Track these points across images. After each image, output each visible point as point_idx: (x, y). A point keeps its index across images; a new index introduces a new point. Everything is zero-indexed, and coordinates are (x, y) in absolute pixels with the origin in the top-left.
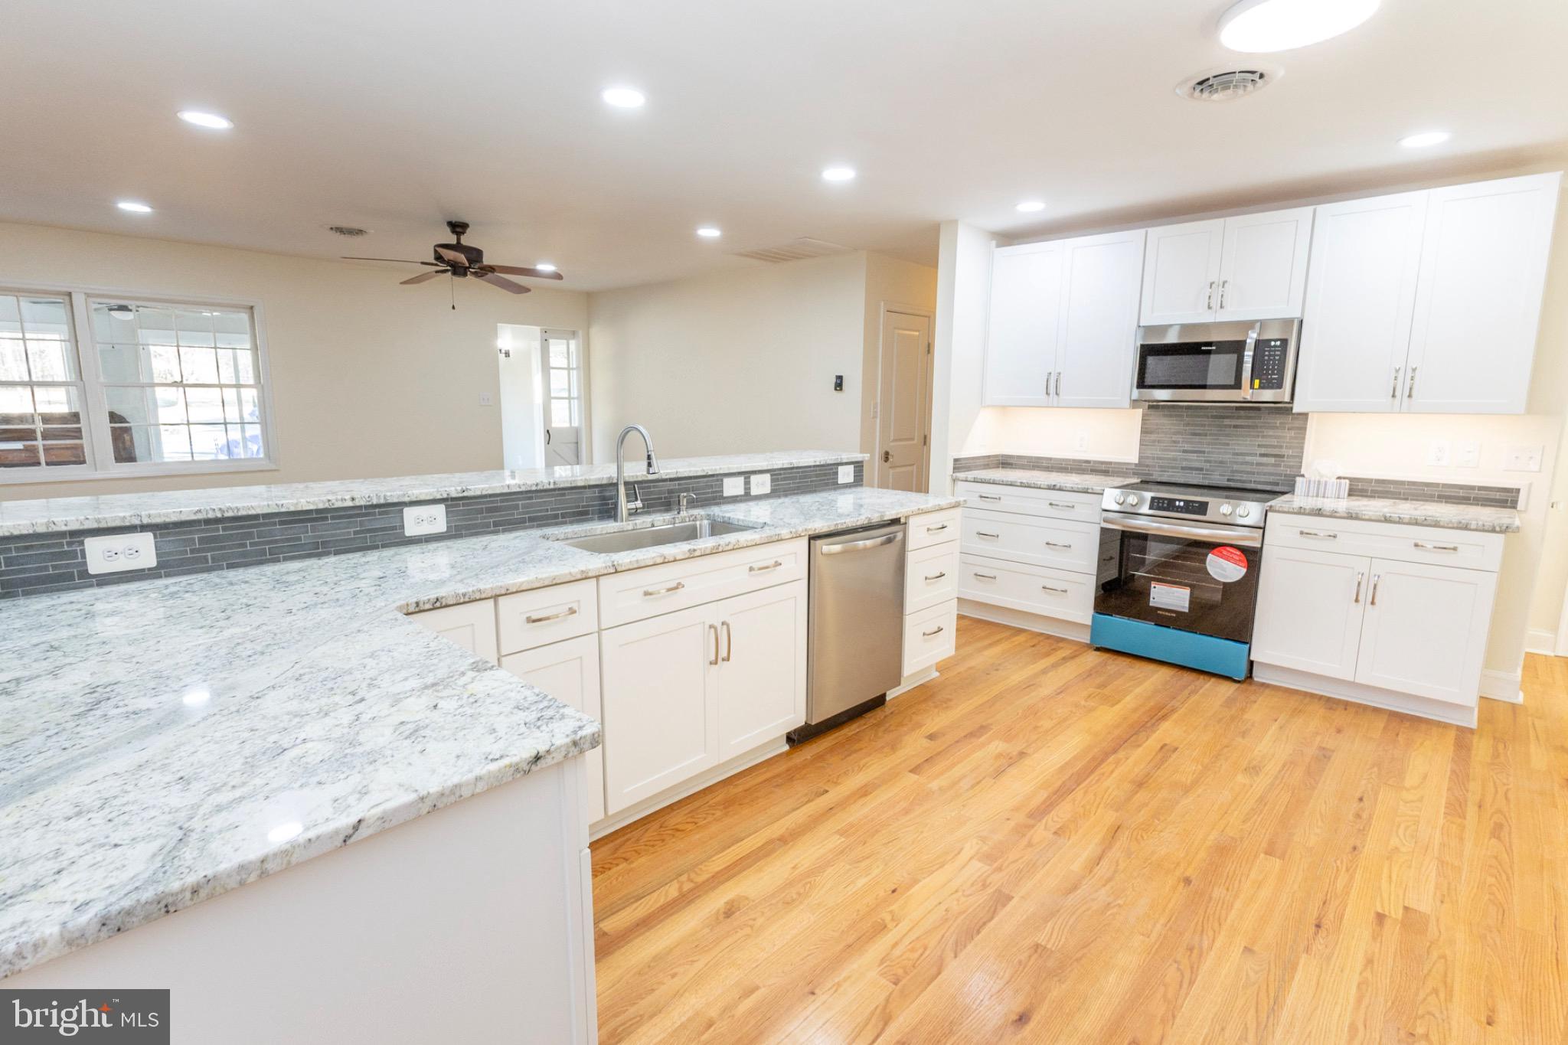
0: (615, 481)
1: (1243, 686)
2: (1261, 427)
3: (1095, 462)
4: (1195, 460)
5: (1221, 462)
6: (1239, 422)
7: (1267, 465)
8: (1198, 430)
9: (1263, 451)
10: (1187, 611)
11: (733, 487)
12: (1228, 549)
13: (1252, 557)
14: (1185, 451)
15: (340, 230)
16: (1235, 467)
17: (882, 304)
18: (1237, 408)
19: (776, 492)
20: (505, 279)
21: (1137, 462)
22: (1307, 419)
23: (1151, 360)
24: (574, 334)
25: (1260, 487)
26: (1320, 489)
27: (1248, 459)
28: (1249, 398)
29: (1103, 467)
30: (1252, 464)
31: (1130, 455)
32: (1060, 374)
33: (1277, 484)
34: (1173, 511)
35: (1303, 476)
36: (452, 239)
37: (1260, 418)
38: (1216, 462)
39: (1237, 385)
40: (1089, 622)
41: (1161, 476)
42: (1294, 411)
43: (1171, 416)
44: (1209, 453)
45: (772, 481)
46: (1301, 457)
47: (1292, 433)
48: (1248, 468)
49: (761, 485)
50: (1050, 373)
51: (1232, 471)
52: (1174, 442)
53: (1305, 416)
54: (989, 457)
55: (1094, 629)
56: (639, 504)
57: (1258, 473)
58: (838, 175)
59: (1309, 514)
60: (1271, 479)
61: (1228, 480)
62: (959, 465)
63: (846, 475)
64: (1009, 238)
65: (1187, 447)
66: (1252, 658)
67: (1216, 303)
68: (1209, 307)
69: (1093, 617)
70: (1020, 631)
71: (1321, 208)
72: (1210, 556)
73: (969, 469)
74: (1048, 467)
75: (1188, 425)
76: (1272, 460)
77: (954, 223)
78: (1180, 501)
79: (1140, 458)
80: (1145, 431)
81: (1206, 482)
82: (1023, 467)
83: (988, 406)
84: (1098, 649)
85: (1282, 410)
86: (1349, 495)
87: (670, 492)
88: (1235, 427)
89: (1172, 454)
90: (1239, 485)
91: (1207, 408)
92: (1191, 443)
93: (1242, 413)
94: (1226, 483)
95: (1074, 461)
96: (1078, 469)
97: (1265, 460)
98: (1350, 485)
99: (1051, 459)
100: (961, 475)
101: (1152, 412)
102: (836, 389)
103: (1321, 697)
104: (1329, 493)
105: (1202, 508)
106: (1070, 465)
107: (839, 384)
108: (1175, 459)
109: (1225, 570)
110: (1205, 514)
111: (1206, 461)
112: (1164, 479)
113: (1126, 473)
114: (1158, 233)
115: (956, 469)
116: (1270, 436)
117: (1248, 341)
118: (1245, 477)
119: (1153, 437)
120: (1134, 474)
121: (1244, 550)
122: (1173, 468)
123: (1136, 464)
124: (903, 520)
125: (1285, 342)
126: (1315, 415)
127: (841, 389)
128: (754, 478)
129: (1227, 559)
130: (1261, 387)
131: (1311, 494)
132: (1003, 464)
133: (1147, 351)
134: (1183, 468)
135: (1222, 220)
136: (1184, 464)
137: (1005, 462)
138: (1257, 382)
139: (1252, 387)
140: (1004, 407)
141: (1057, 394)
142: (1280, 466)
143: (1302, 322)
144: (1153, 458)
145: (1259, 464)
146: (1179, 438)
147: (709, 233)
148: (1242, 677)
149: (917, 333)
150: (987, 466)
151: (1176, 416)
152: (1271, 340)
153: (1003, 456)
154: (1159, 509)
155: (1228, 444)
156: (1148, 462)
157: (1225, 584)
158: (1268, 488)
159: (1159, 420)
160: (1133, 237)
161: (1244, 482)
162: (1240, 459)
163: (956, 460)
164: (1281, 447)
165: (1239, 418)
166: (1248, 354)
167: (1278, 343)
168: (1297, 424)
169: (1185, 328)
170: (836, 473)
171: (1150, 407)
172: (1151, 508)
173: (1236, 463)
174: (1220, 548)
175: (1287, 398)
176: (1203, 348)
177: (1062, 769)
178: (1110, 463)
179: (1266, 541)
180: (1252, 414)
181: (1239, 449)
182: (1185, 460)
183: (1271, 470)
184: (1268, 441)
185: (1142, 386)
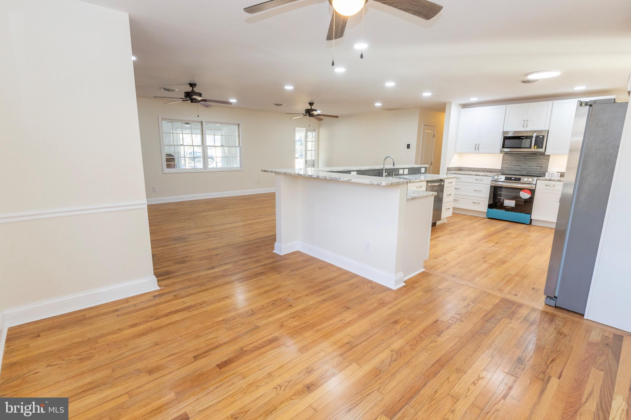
0: (382, 168)
1: (529, 225)
2: (537, 159)
3: (488, 169)
4: (517, 168)
5: (525, 168)
6: (531, 158)
7: (538, 169)
8: (519, 160)
9: (537, 165)
10: (514, 206)
11: (401, 172)
12: (526, 190)
13: (532, 192)
14: (515, 166)
15: (277, 105)
16: (529, 170)
17: (423, 123)
18: (530, 154)
19: (409, 174)
20: (319, 118)
21: (501, 169)
22: (550, 157)
23: (506, 141)
24: (314, 130)
25: (536, 175)
26: (552, 174)
27: (533, 167)
28: (533, 151)
29: (490, 170)
30: (534, 169)
31: (499, 167)
32: (479, 144)
33: (541, 174)
34: (511, 180)
35: (548, 172)
36: (309, 107)
37: (536, 156)
38: (523, 168)
39: (530, 147)
40: (486, 211)
42: (546, 154)
43: (510, 156)
44: (522, 166)
45: (408, 171)
46: (548, 167)
47: (546, 160)
48: (533, 170)
49: (406, 172)
50: (476, 144)
51: (528, 171)
53: (549, 156)
54: (456, 168)
55: (488, 213)
56: (387, 174)
57: (536, 171)
58: (427, 94)
59: (548, 180)
60: (539, 173)
61: (527, 173)
62: (449, 169)
63: (423, 170)
64: (464, 106)
65: (515, 164)
66: (531, 218)
67: (525, 126)
68: (523, 127)
69: (487, 209)
70: (465, 215)
71: (555, 102)
72: (521, 192)
73: (450, 170)
74: (473, 171)
75: (516, 158)
76: (540, 168)
77: (450, 103)
78: (513, 178)
79: (502, 167)
80: (503, 160)
81: (521, 174)
82: (466, 171)
83: (457, 153)
84: (488, 218)
85: (543, 154)
86: (560, 177)
87: (390, 172)
88: (530, 159)
89: (510, 167)
90: (530, 175)
91: (522, 153)
92: (517, 163)
93: (532, 155)
94: (526, 174)
95: (481, 168)
96: (483, 171)
97: (537, 168)
98: (561, 174)
99: (474, 168)
100: (449, 172)
101: (505, 155)
102: (407, 148)
103: (549, 228)
104: (555, 176)
105: (519, 179)
106: (480, 170)
107: (408, 146)
108: (512, 168)
109: (525, 195)
110: (520, 181)
111: (521, 168)
112: (508, 173)
113: (497, 172)
114: (509, 106)
115: (448, 170)
116: (539, 161)
117: (534, 136)
118: (532, 173)
119: (505, 162)
120: (499, 172)
121: (530, 190)
122: (511, 170)
123: (500, 169)
124: (443, 180)
125: (544, 136)
126: (552, 155)
127: (409, 148)
128: (405, 170)
129: (526, 192)
130: (537, 148)
131: (550, 176)
132: (459, 170)
133: (506, 138)
135: (527, 104)
136: (515, 169)
137: (460, 169)
138: (536, 147)
139: (534, 148)
140: (460, 153)
141: (478, 150)
142: (541, 169)
143: (548, 131)
144: (506, 167)
145: (536, 169)
146: (513, 162)
147: (378, 104)
148: (529, 223)
149: (431, 131)
150: (455, 170)
151: (513, 156)
152: (540, 136)
153: (460, 167)
154: (507, 180)
155: (527, 164)
156: (504, 169)
157: (525, 199)
158: (538, 175)
159: (507, 157)
160: (502, 107)
161: (531, 174)
162: (531, 167)
163: (448, 168)
164: (542, 164)
165: (531, 156)
166: (534, 139)
167: (542, 137)
168: (547, 158)
169: (515, 132)
170: (421, 170)
171: (505, 153)
172: (505, 180)
173: (530, 169)
174: (524, 190)
175: (544, 151)
176: (521, 138)
177: (484, 235)
178: (492, 169)
179: (536, 188)
180: (535, 155)
181: (530, 165)
182: (515, 168)
183: (539, 170)
184: (539, 163)
185: (504, 147)
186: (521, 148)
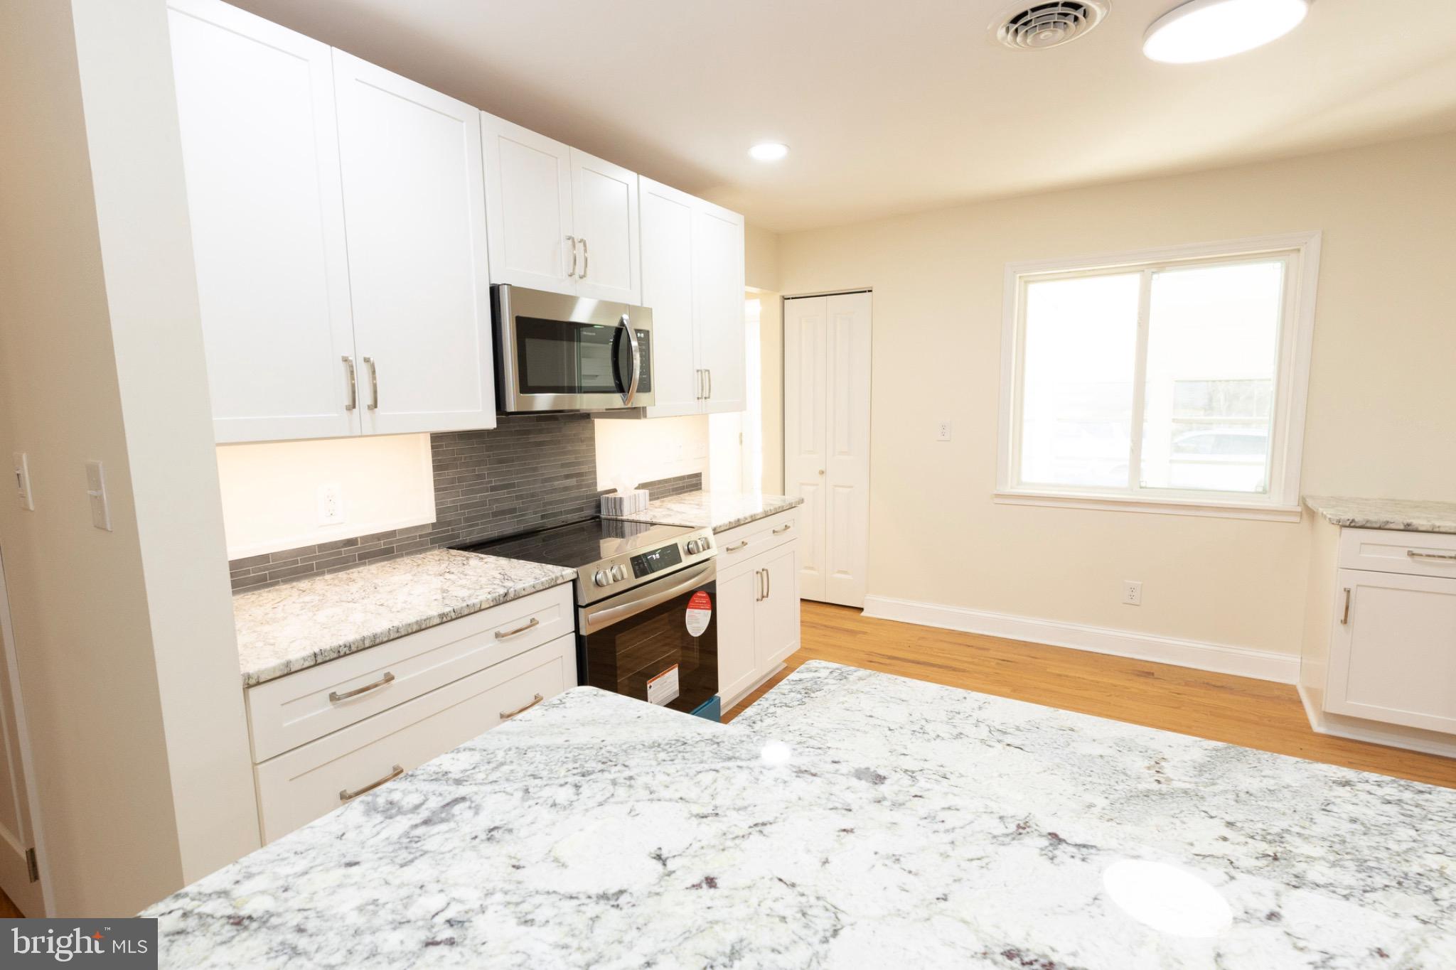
3: (366, 539)
4: (505, 500)
5: (533, 495)
12: (698, 594)
14: (493, 489)
16: (548, 498)
21: (434, 520)
22: (593, 427)
27: (557, 484)
29: (382, 545)
30: (560, 490)
31: (424, 512)
32: (375, 356)
33: (582, 509)
38: (527, 496)
41: (470, 533)
43: (467, 439)
44: (518, 484)
46: (595, 473)
48: (556, 497)
51: (545, 504)
52: (480, 477)
57: (566, 501)
60: (577, 504)
61: (543, 517)
65: (494, 481)
74: (263, 578)
76: (572, 482)
79: (438, 512)
80: (437, 467)
88: (538, 444)
89: (478, 497)
92: (500, 475)
95: (322, 547)
96: (334, 563)
97: (568, 482)
99: (264, 558)
104: (640, 509)
106: (315, 558)
108: (483, 504)
111: (518, 497)
118: (556, 509)
119: (450, 473)
122: (483, 516)
123: (432, 524)
134: (495, 514)
136: (495, 507)
142: (582, 486)
144: (455, 508)
155: (536, 469)
156: (449, 517)
161: (554, 515)
162: (548, 486)
164: (581, 463)
168: (586, 434)
172: (637, 577)
173: (546, 492)
174: (694, 597)
178: (393, 533)
182: (497, 501)
183: (574, 493)
184: (571, 458)
185: (526, 387)
186: (571, 390)
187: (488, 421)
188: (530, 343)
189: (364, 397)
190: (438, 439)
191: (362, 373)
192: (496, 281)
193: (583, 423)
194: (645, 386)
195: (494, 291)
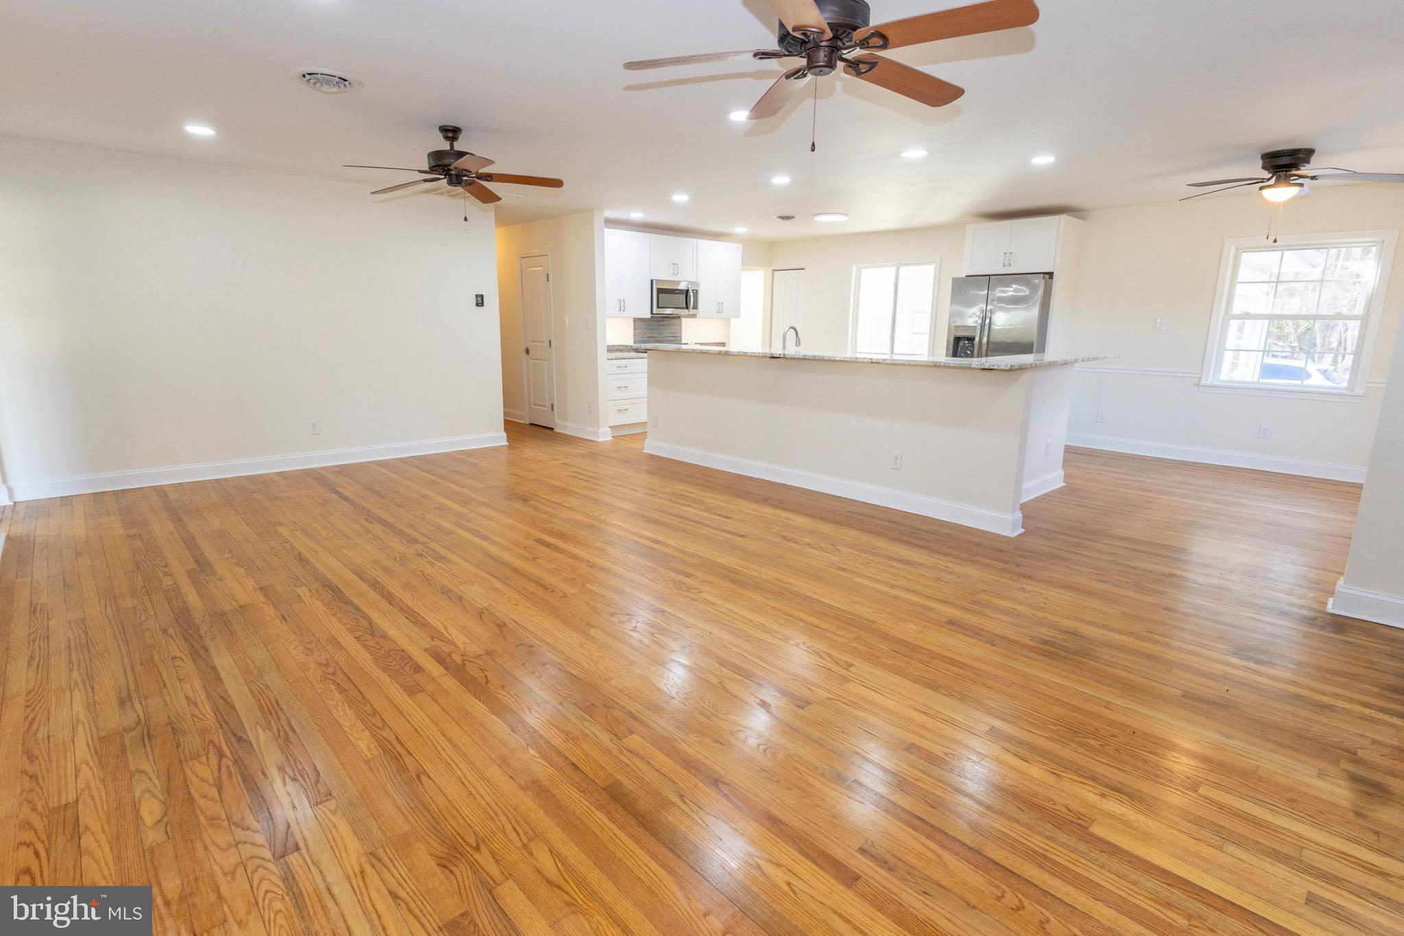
2: (670, 325)
3: (617, 346)
8: (652, 327)
21: (633, 343)
29: (621, 348)
31: (630, 342)
36: (445, 146)
41: (642, 348)
44: (656, 337)
46: (681, 336)
50: (620, 300)
52: (645, 332)
67: (675, 272)
68: (673, 274)
71: (698, 241)
75: (648, 325)
80: (635, 329)
88: (663, 325)
100: (610, 356)
107: (480, 301)
114: (654, 237)
119: (638, 331)
125: (696, 291)
130: (693, 309)
133: (660, 291)
141: (624, 310)
143: (697, 282)
144: (638, 340)
159: (638, 323)
160: (645, 237)
168: (679, 323)
176: (675, 291)
178: (624, 345)
181: (666, 335)
184: (673, 330)
185: (658, 307)
186: (673, 308)
187: (648, 316)
188: (660, 295)
189: (622, 309)
190: (636, 320)
191: (622, 302)
192: (652, 278)
193: (678, 320)
194: (695, 307)
195: (652, 281)
